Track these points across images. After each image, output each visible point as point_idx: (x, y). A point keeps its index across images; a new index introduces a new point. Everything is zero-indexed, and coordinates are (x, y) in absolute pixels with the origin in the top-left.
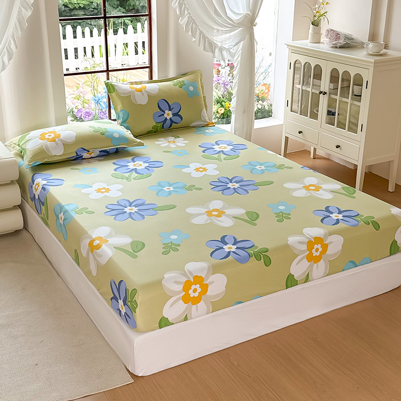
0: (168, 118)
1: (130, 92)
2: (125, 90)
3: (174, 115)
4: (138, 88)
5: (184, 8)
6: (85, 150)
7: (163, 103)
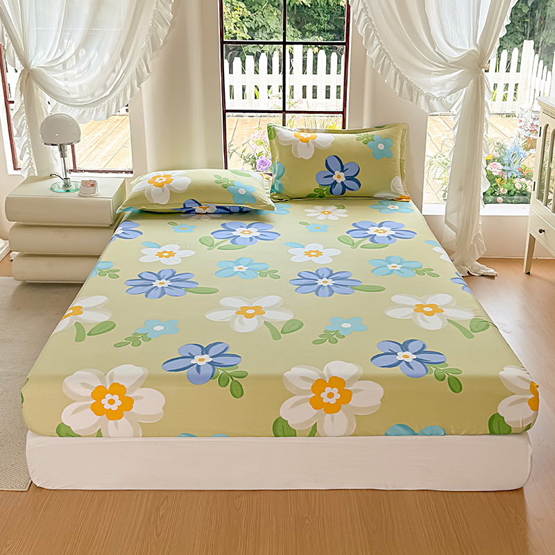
0: (339, 181)
1: (293, 141)
2: (287, 138)
3: (347, 178)
4: (305, 137)
5: (373, 36)
6: (198, 203)
7: (333, 161)
